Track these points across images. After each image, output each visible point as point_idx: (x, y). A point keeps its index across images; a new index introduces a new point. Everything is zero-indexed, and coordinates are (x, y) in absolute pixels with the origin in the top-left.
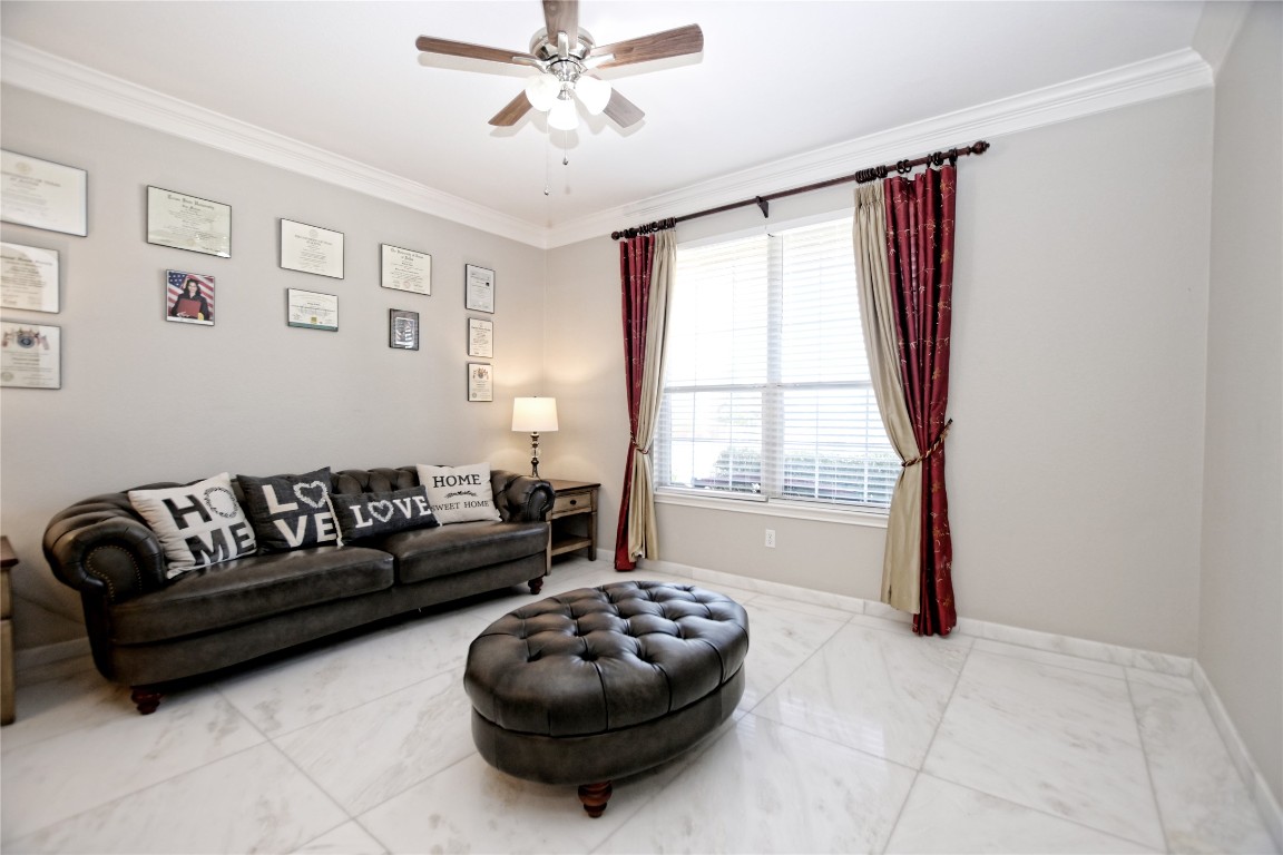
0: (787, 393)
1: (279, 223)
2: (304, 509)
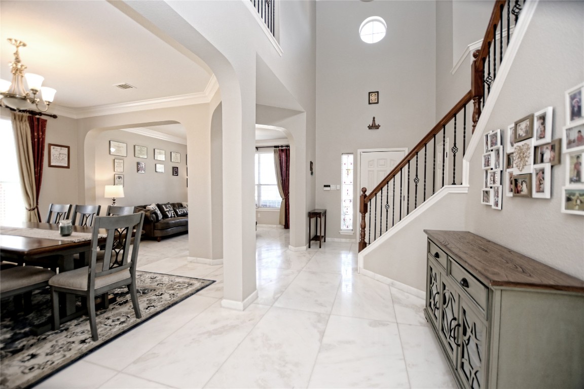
0: (262, 186)
1: (154, 150)
2: (170, 210)
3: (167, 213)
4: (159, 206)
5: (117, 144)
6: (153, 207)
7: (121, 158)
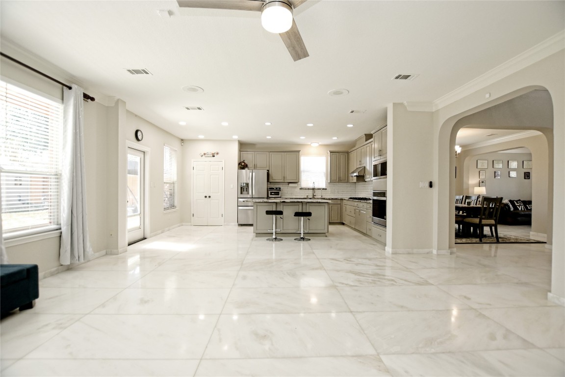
1: (508, 161)
2: (520, 205)
3: (518, 207)
4: (510, 201)
5: (481, 161)
6: (505, 201)
7: (484, 170)
